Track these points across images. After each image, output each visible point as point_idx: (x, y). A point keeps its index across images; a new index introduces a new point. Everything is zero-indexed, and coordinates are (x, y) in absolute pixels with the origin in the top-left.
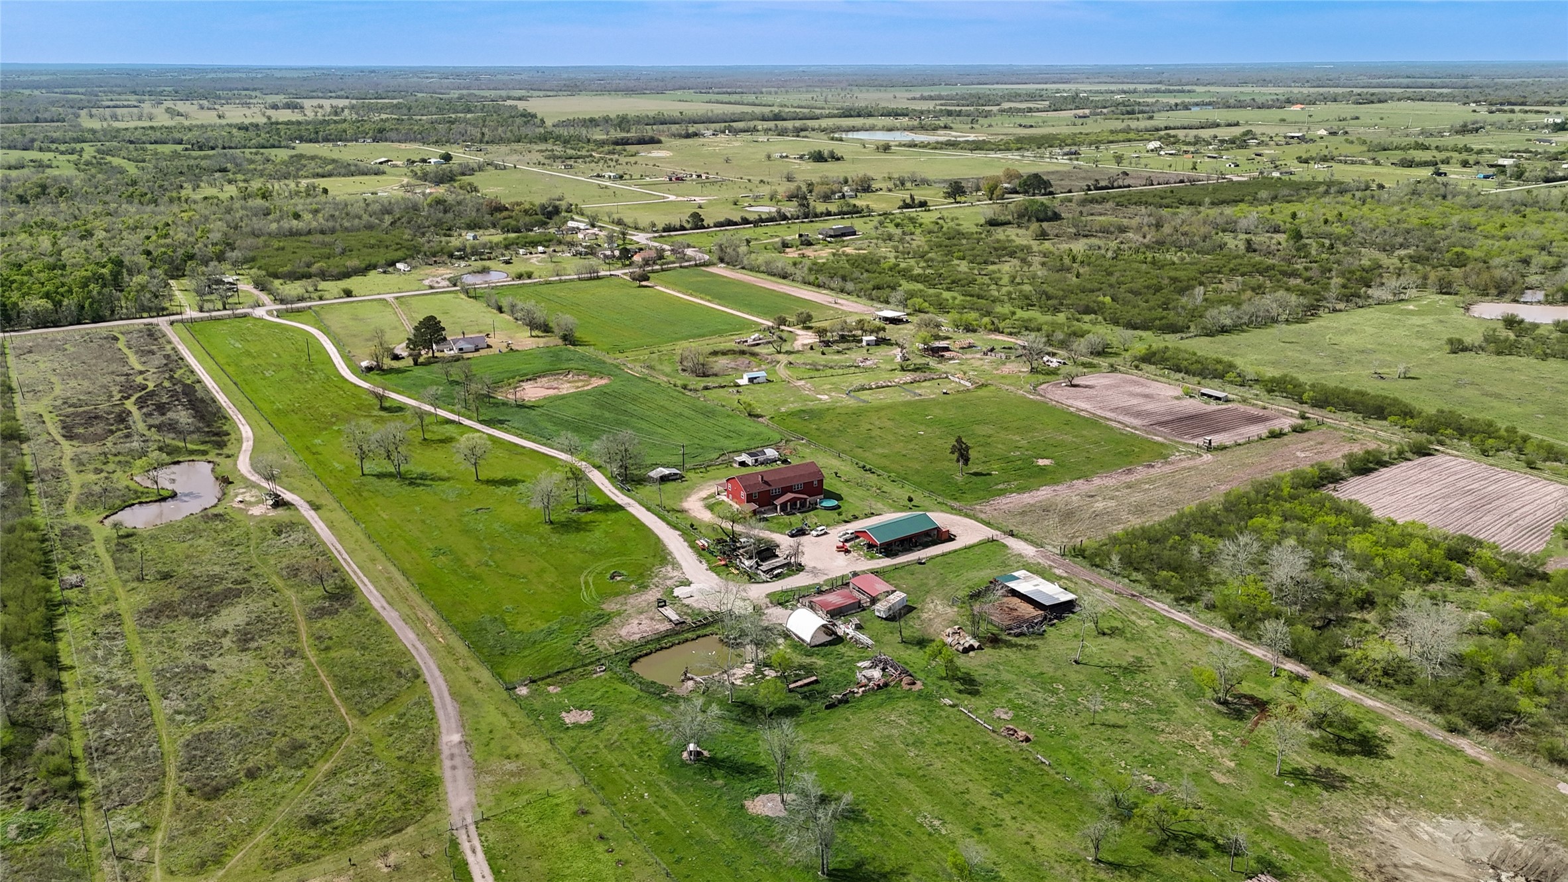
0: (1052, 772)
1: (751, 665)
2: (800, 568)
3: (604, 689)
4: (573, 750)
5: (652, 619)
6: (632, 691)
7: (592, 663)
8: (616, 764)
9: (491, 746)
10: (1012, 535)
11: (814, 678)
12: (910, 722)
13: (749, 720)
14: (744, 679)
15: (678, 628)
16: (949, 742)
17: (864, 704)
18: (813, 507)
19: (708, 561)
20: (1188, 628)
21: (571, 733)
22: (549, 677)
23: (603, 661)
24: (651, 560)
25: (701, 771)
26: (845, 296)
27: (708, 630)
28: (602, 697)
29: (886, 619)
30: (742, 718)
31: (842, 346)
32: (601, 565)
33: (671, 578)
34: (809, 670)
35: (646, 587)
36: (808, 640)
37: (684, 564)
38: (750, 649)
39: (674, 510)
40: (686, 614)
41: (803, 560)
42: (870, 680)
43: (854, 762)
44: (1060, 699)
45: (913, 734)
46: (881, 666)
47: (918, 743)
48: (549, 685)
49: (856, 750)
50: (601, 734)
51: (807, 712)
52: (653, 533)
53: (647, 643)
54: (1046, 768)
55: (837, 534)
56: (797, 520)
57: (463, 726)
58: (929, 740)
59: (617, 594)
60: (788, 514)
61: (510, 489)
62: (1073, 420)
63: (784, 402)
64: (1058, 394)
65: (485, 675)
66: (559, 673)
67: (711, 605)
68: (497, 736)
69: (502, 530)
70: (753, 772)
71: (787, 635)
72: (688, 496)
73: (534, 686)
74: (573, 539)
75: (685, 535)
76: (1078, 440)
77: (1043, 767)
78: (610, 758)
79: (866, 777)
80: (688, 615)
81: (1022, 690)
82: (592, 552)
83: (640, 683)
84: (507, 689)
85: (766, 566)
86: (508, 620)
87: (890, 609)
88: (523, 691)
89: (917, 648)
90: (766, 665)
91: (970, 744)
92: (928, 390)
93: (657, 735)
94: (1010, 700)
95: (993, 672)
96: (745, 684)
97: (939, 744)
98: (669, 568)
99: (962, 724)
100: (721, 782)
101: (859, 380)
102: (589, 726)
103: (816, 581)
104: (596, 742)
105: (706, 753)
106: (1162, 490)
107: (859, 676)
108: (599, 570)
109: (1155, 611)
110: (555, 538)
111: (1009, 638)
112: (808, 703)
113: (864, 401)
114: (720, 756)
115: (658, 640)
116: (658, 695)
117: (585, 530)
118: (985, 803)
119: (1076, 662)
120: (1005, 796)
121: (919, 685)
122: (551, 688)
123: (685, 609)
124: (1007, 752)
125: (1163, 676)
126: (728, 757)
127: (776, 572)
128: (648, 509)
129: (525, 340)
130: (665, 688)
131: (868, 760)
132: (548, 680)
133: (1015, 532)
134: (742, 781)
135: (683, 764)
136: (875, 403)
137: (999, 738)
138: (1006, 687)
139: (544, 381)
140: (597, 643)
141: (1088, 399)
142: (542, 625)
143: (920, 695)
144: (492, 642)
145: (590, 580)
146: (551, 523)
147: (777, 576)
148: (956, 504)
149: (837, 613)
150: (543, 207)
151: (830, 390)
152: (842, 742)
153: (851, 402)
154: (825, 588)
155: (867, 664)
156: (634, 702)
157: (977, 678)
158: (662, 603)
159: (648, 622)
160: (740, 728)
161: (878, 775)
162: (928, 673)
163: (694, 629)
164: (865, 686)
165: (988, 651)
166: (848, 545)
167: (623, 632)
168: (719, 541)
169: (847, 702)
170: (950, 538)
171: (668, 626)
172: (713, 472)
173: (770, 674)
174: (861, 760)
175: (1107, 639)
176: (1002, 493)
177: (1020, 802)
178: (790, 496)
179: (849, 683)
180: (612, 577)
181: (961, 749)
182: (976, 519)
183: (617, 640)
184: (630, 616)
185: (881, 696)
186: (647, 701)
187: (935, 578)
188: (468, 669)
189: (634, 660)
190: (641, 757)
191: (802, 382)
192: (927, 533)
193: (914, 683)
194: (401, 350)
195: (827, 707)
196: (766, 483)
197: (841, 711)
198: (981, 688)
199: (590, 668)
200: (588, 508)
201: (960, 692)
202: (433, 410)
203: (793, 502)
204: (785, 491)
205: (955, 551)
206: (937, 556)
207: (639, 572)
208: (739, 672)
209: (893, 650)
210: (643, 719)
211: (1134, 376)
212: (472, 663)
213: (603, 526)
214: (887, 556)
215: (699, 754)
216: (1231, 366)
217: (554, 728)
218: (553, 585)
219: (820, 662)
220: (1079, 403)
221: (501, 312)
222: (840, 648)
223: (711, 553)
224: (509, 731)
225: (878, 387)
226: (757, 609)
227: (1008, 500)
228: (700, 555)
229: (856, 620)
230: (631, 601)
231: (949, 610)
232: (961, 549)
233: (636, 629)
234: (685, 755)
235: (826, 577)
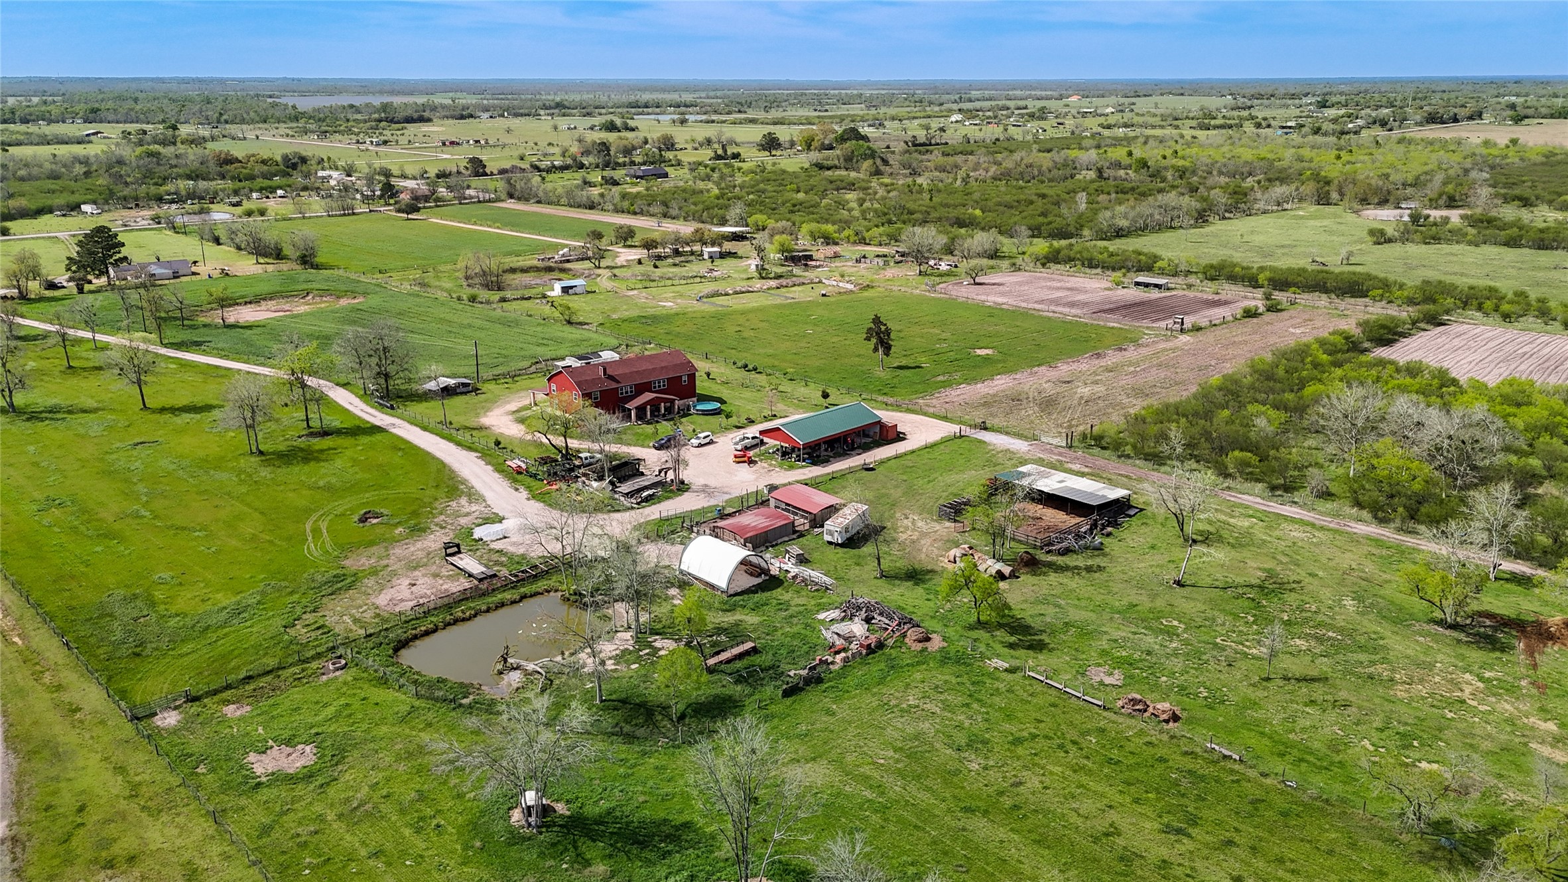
0: (1252, 773)
1: (628, 635)
2: (682, 487)
3: (343, 701)
4: (266, 830)
5: (436, 576)
6: (399, 700)
7: (319, 656)
8: (363, 852)
9: (75, 842)
10: (986, 429)
11: (748, 645)
12: (947, 706)
13: (640, 732)
14: (618, 659)
15: (484, 586)
16: (1034, 737)
17: (850, 681)
18: (685, 412)
19: (528, 488)
20: (1313, 525)
21: (264, 794)
22: (228, 687)
23: (341, 651)
24: (431, 492)
25: (555, 850)
26: (669, 220)
27: (541, 585)
28: (336, 717)
29: (842, 545)
30: (627, 728)
31: (677, 260)
32: (343, 505)
33: (468, 514)
34: (735, 634)
35: (424, 530)
36: (723, 584)
37: (488, 495)
38: (622, 611)
39: (466, 428)
40: (497, 563)
41: (686, 475)
42: (849, 639)
43: (868, 794)
44: (1187, 643)
45: (959, 727)
46: (863, 614)
47: (976, 743)
48: (227, 702)
49: (866, 770)
50: (331, 791)
51: (751, 704)
52: (434, 458)
53: (427, 614)
54: (1236, 767)
55: (728, 443)
56: (665, 428)
57: (17, 804)
58: (994, 736)
59: (371, 544)
60: (648, 423)
61: (198, 416)
62: (994, 312)
63: (614, 310)
64: (964, 291)
65: (91, 696)
66: (249, 679)
67: (542, 548)
68: (93, 817)
69: (174, 467)
70: (670, 838)
71: (684, 582)
72: (489, 410)
73: (195, 708)
74: (298, 472)
75: (485, 455)
76: (1015, 330)
77: (1229, 765)
78: (350, 840)
79: (900, 820)
80: (502, 564)
81: (1116, 634)
82: (329, 488)
83: (415, 682)
84: (136, 718)
85: (625, 488)
86: (158, 595)
87: (847, 530)
88: (169, 719)
89: (910, 584)
90: (655, 632)
91: (1072, 734)
92: (799, 294)
93: (454, 781)
94: (1104, 653)
95: (1050, 611)
96: (621, 667)
97: (1017, 741)
98: (463, 501)
99: (1040, 700)
100: (601, 868)
101: (708, 288)
102: (308, 776)
103: (713, 502)
104: (318, 808)
105: (561, 808)
106: (1154, 371)
107: (828, 635)
108: (339, 511)
109: (1247, 507)
110: (265, 473)
111: (1050, 558)
112: (748, 690)
113: (722, 306)
114: (592, 810)
115: (449, 607)
116: (453, 702)
117: (318, 460)
118: (1164, 852)
119: (1179, 583)
120: (1194, 832)
121: (936, 643)
122: (230, 710)
123: (495, 557)
124: (1149, 743)
125: (1326, 594)
126: (609, 812)
127: (645, 494)
128: (425, 429)
129: (247, 266)
130: (465, 689)
131: (896, 788)
132: (227, 694)
133: (989, 425)
134: (649, 863)
135: (515, 838)
136: (740, 307)
137: (1121, 719)
138: (1086, 633)
139: (271, 304)
140: (330, 621)
141: (1003, 294)
142: (226, 599)
143: (945, 658)
144: (118, 635)
145: (324, 526)
146: (261, 453)
147: (648, 499)
148: (890, 400)
149: (761, 541)
150: (286, 158)
151: (674, 297)
152: (834, 754)
153: (706, 307)
154: (729, 510)
155: (835, 614)
156: (402, 720)
157: (1030, 621)
158: (453, 549)
159: (429, 580)
160: (621, 749)
161: (926, 815)
162: (945, 621)
163: (514, 586)
164: (844, 650)
165: (1026, 579)
166: (751, 453)
167: (382, 600)
168: (544, 461)
169: (820, 681)
170: (899, 437)
171: (464, 584)
172: (523, 382)
173: (665, 645)
174: (880, 789)
175: (1199, 548)
176: (947, 384)
177: (1230, 843)
178: (648, 396)
179: (813, 648)
180: (363, 519)
181: (1061, 747)
182: (925, 414)
183: (369, 615)
184: (394, 574)
185: (877, 665)
186: (430, 716)
187: (896, 487)
188: (59, 688)
189: (402, 644)
190: (418, 831)
191: (635, 292)
192: (862, 432)
193: (928, 639)
194: (62, 278)
195: (787, 693)
196: (611, 378)
197: (812, 697)
198: (1044, 637)
199: (314, 665)
200: (325, 433)
201: (1012, 646)
202: (89, 335)
203: (654, 404)
204: (640, 389)
205: (913, 452)
206: (889, 459)
207: (409, 510)
208: (608, 648)
209: (871, 591)
210: (421, 750)
211: (1043, 273)
212: (69, 677)
213: (349, 453)
214: (814, 463)
215: (546, 810)
216: (1156, 258)
217: (226, 788)
218: (254, 538)
219: (751, 619)
220: (992, 298)
221: (219, 244)
222: (778, 593)
223: (534, 476)
224: (123, 805)
225: (736, 293)
226: (624, 548)
227: (959, 392)
228: (515, 481)
229: (795, 550)
230: (398, 551)
231: (937, 527)
232: (920, 449)
233: (406, 594)
234: (517, 816)
235: (727, 497)
